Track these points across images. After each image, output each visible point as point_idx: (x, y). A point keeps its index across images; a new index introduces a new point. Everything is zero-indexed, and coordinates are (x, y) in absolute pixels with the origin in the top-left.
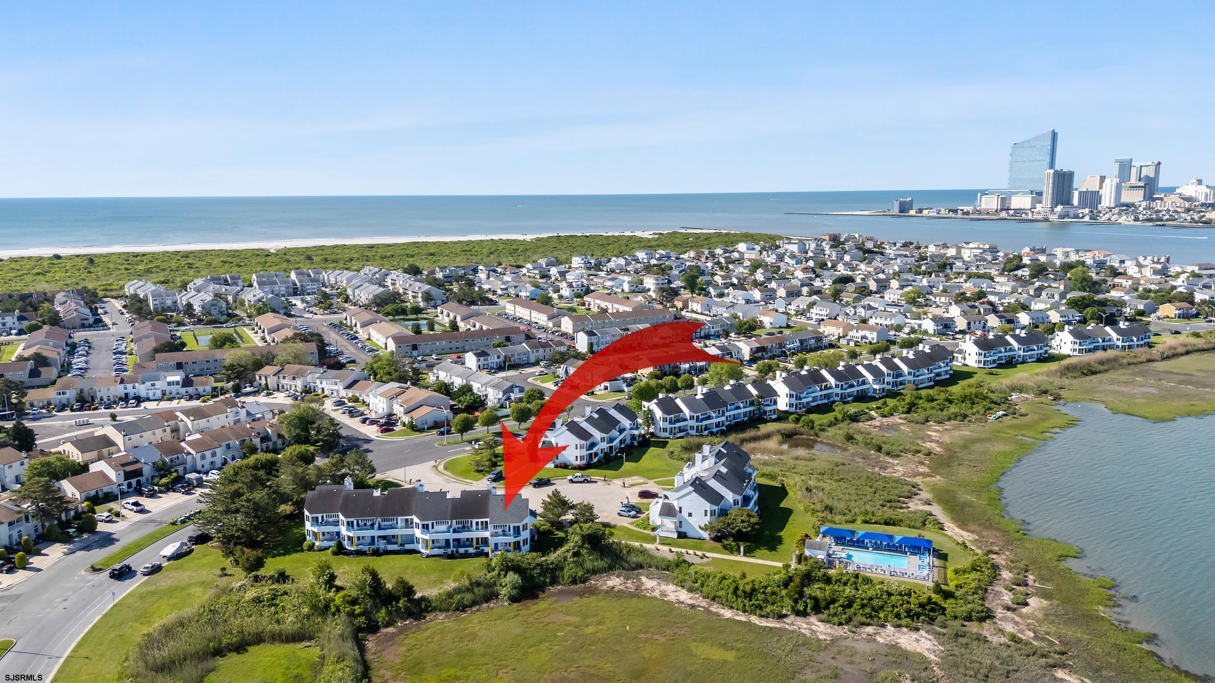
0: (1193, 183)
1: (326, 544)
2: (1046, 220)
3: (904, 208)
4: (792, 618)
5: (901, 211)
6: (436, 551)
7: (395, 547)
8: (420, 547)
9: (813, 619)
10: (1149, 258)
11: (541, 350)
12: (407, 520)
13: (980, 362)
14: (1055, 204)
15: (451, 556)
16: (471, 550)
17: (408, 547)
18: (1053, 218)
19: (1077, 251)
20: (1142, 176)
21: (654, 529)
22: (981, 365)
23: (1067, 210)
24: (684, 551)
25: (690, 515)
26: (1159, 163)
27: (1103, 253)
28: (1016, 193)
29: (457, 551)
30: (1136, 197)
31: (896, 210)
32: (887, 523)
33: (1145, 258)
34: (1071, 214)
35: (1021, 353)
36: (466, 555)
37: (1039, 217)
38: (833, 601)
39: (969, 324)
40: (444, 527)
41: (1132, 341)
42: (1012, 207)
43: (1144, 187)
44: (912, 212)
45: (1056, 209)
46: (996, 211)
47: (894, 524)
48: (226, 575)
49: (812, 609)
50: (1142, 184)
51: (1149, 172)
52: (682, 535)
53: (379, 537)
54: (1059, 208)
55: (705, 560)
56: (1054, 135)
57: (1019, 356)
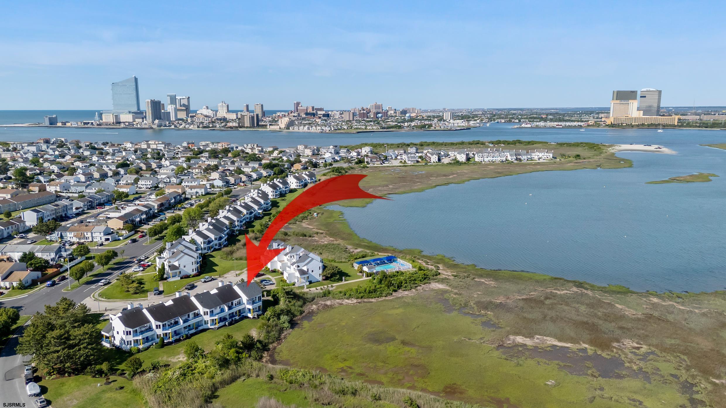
0: (204, 108)
1: (147, 344)
2: (152, 128)
3: (53, 122)
4: (394, 294)
5: (51, 124)
6: (222, 324)
7: (193, 331)
8: (209, 326)
9: (400, 291)
10: (249, 145)
11: (10, 227)
12: (195, 313)
13: (273, 195)
14: (154, 119)
15: (231, 324)
16: (237, 318)
17: (200, 328)
18: (155, 127)
19: (213, 144)
20: (182, 104)
21: (294, 285)
22: (274, 197)
23: (161, 122)
24: (322, 287)
25: (312, 271)
26: (189, 98)
27: (226, 143)
28: (123, 113)
29: (232, 320)
30: (182, 115)
31: (47, 123)
32: (363, 257)
33: (247, 145)
34: (163, 125)
35: (284, 189)
36: (237, 321)
37: (147, 126)
38: (402, 283)
39: (235, 180)
40: (218, 310)
41: (313, 179)
42: (121, 121)
43: (186, 110)
44: (59, 124)
45: (155, 122)
46: (113, 123)
47: (365, 257)
48: (111, 382)
49: (398, 288)
50: (183, 108)
51: (185, 102)
52: (310, 282)
53: (184, 328)
54: (157, 121)
55: (334, 288)
56: (136, 80)
57: (283, 191)
